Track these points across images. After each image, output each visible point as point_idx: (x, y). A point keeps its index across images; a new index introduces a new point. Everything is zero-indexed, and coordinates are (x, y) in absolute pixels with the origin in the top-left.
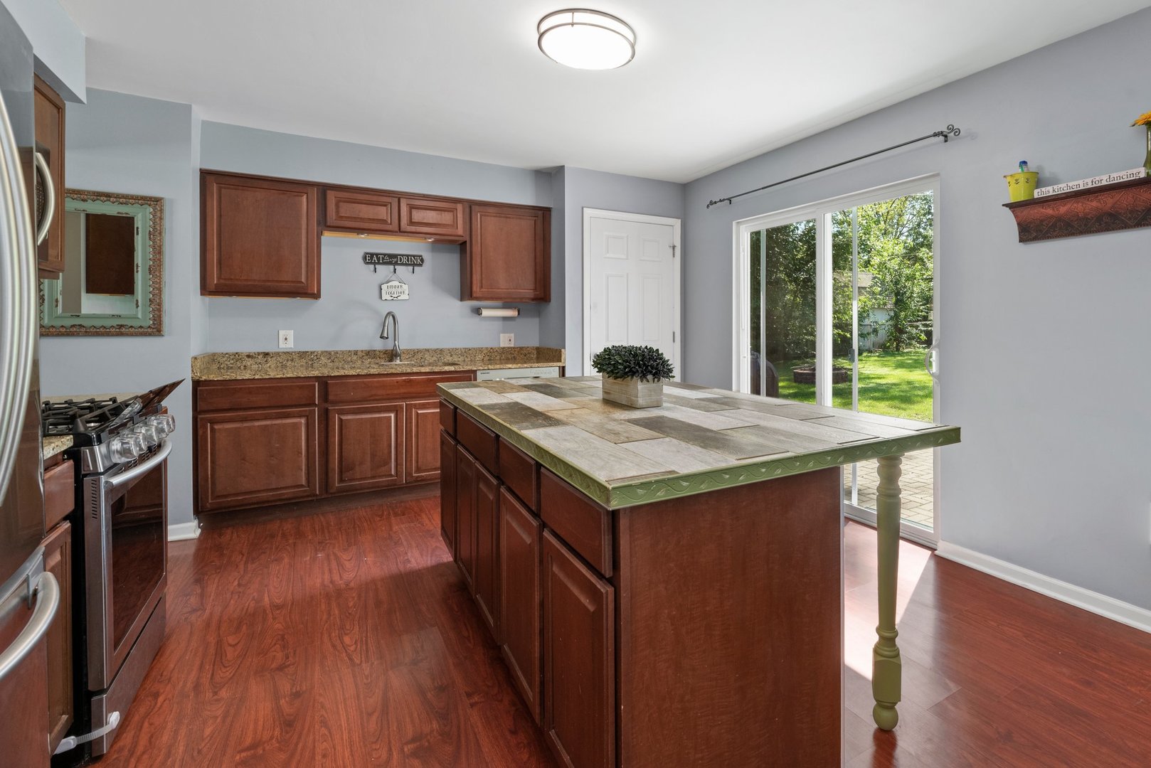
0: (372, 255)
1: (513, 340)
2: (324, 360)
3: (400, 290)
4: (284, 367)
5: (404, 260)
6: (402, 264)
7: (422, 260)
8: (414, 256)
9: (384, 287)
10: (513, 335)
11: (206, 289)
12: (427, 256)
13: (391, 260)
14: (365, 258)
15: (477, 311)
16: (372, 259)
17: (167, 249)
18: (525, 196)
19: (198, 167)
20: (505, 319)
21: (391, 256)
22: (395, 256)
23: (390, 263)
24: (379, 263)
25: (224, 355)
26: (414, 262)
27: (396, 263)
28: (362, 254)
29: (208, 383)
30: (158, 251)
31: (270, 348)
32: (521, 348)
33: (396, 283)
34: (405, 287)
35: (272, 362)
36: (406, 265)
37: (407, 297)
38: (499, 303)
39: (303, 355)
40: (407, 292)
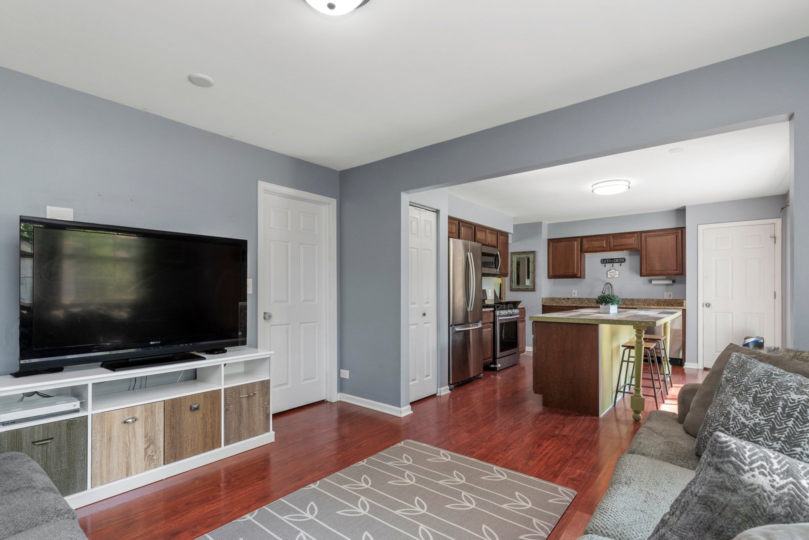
0: (604, 260)
1: (672, 295)
2: (586, 301)
3: (615, 273)
4: (573, 303)
5: (617, 261)
6: (616, 262)
7: (625, 260)
8: (621, 259)
9: (608, 272)
10: (672, 293)
11: (549, 277)
12: (627, 258)
13: (612, 261)
14: (601, 261)
15: (650, 281)
16: (604, 261)
17: (536, 266)
18: (671, 224)
19: (547, 238)
20: (667, 285)
21: (612, 259)
22: (613, 259)
23: (611, 262)
24: (607, 263)
25: (556, 298)
26: (621, 261)
27: (614, 262)
28: (600, 260)
29: (546, 306)
30: (534, 267)
31: (570, 297)
32: (676, 300)
33: (613, 271)
34: (617, 272)
35: (570, 301)
36: (618, 262)
37: (618, 276)
38: (664, 277)
39: (579, 299)
40: (618, 274)
